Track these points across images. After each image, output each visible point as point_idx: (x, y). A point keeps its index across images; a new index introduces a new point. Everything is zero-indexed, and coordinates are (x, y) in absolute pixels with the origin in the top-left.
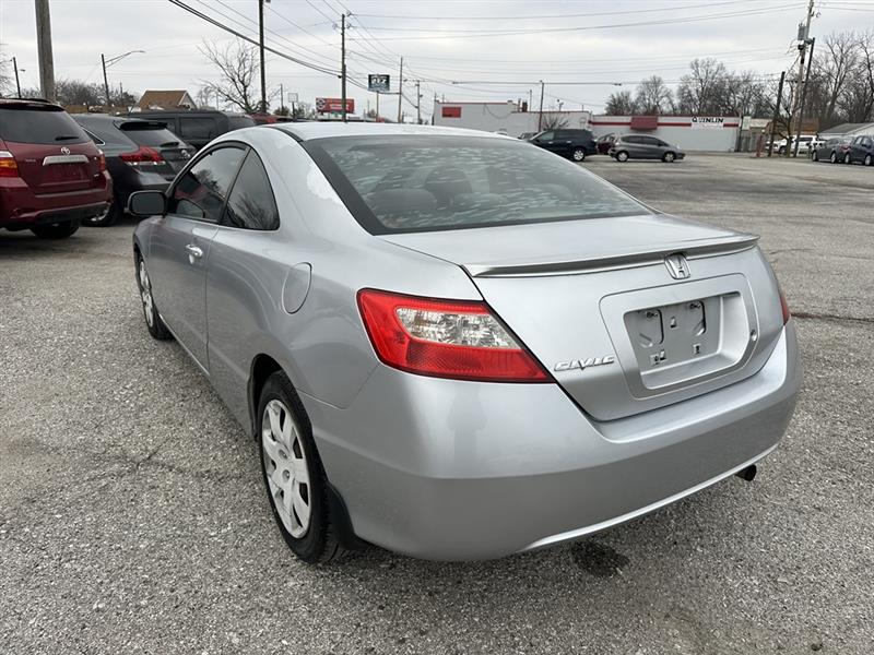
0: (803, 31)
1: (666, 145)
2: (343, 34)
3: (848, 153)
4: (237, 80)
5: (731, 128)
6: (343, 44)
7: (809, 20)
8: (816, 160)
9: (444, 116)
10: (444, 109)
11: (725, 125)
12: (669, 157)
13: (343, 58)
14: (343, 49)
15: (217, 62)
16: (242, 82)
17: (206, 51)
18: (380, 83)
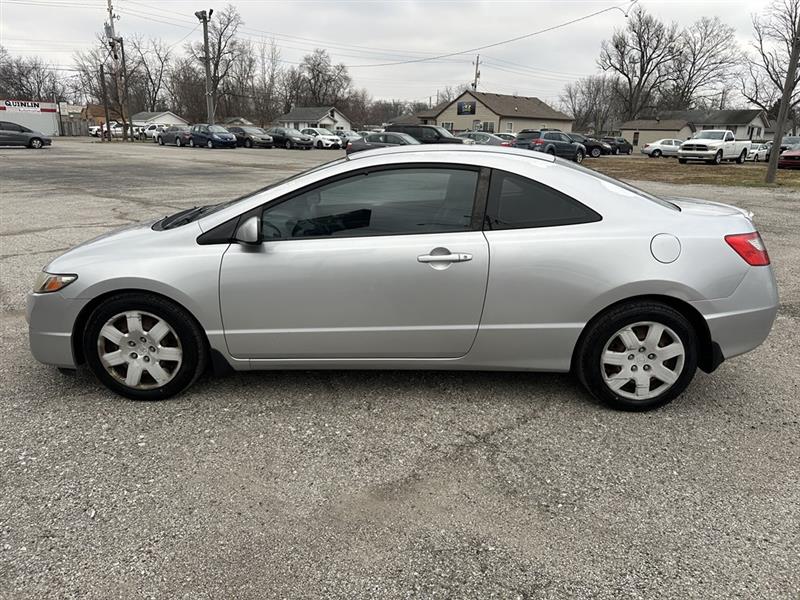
0: (109, 29)
1: (29, 131)
3: (190, 139)
5: (51, 113)
7: (112, 21)
8: (163, 144)
11: (42, 110)
12: (36, 143)
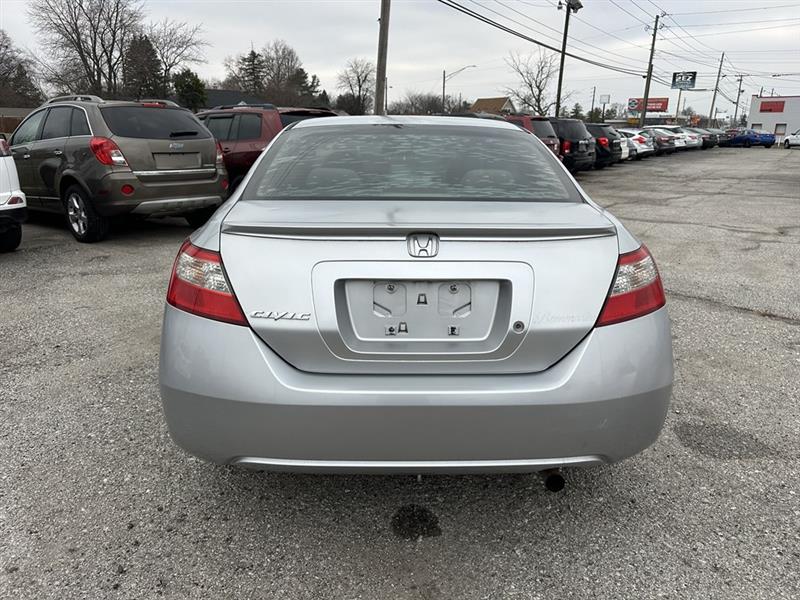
2: (654, 36)
4: (534, 85)
6: (653, 45)
9: (762, 111)
10: (763, 103)
13: (651, 58)
14: (653, 50)
15: (519, 71)
16: (538, 87)
17: (511, 61)
18: (685, 80)
